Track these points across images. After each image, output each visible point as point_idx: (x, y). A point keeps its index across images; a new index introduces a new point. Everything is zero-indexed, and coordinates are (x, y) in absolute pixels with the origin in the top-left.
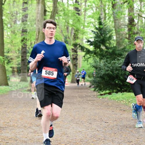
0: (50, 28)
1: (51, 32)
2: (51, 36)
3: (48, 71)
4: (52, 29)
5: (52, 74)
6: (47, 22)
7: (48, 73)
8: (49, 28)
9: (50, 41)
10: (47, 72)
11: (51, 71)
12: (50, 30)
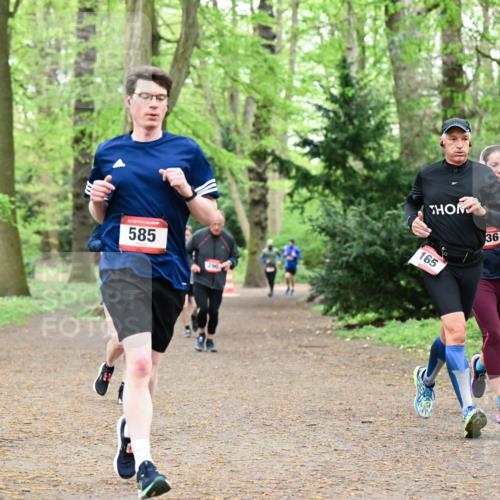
0: (149, 96)
1: (151, 107)
2: (149, 123)
3: (138, 228)
4: (154, 98)
5: (151, 237)
6: (140, 76)
7: (138, 234)
8: (145, 96)
10: (135, 234)
11: (147, 229)
12: (149, 100)
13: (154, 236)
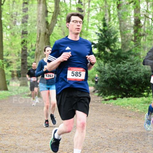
0: (77, 21)
1: (78, 26)
2: (77, 32)
3: (75, 72)
4: (79, 22)
5: (80, 75)
6: (73, 15)
7: (75, 74)
9: (76, 37)
10: (74, 74)
11: (78, 72)
12: (76, 23)
13: (81, 74)
